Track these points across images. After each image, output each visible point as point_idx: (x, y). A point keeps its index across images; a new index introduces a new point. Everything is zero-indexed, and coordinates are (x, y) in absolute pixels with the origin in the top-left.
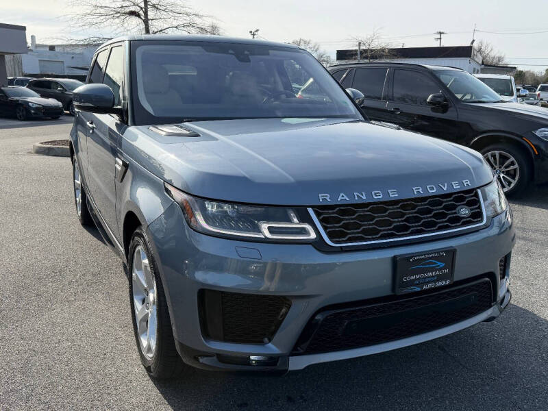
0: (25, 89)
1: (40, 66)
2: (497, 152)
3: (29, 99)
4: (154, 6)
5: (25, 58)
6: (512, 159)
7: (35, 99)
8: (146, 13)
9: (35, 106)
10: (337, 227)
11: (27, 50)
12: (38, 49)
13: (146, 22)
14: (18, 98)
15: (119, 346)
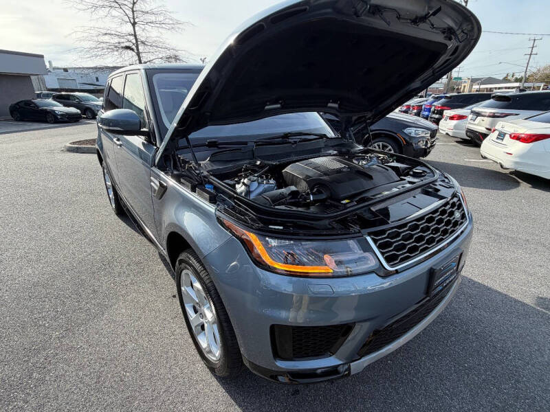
0: (50, 101)
1: (59, 83)
2: (381, 143)
3: (55, 108)
4: (142, 42)
5: (46, 78)
6: (390, 147)
7: (60, 108)
8: (137, 47)
9: (60, 113)
10: (390, 251)
11: (48, 72)
12: (56, 71)
13: (138, 54)
14: (46, 108)
15: (177, 341)
